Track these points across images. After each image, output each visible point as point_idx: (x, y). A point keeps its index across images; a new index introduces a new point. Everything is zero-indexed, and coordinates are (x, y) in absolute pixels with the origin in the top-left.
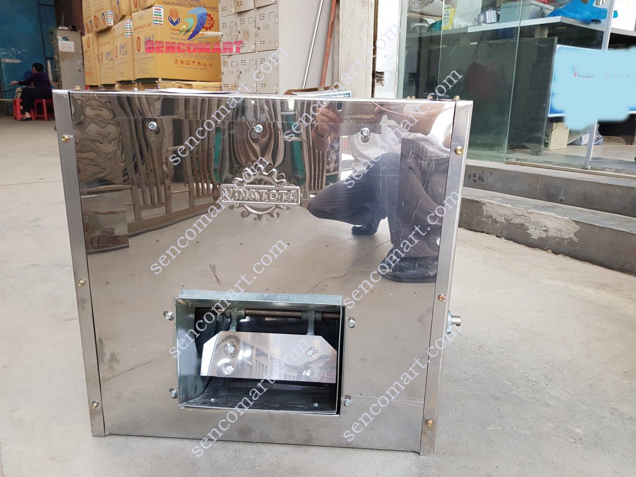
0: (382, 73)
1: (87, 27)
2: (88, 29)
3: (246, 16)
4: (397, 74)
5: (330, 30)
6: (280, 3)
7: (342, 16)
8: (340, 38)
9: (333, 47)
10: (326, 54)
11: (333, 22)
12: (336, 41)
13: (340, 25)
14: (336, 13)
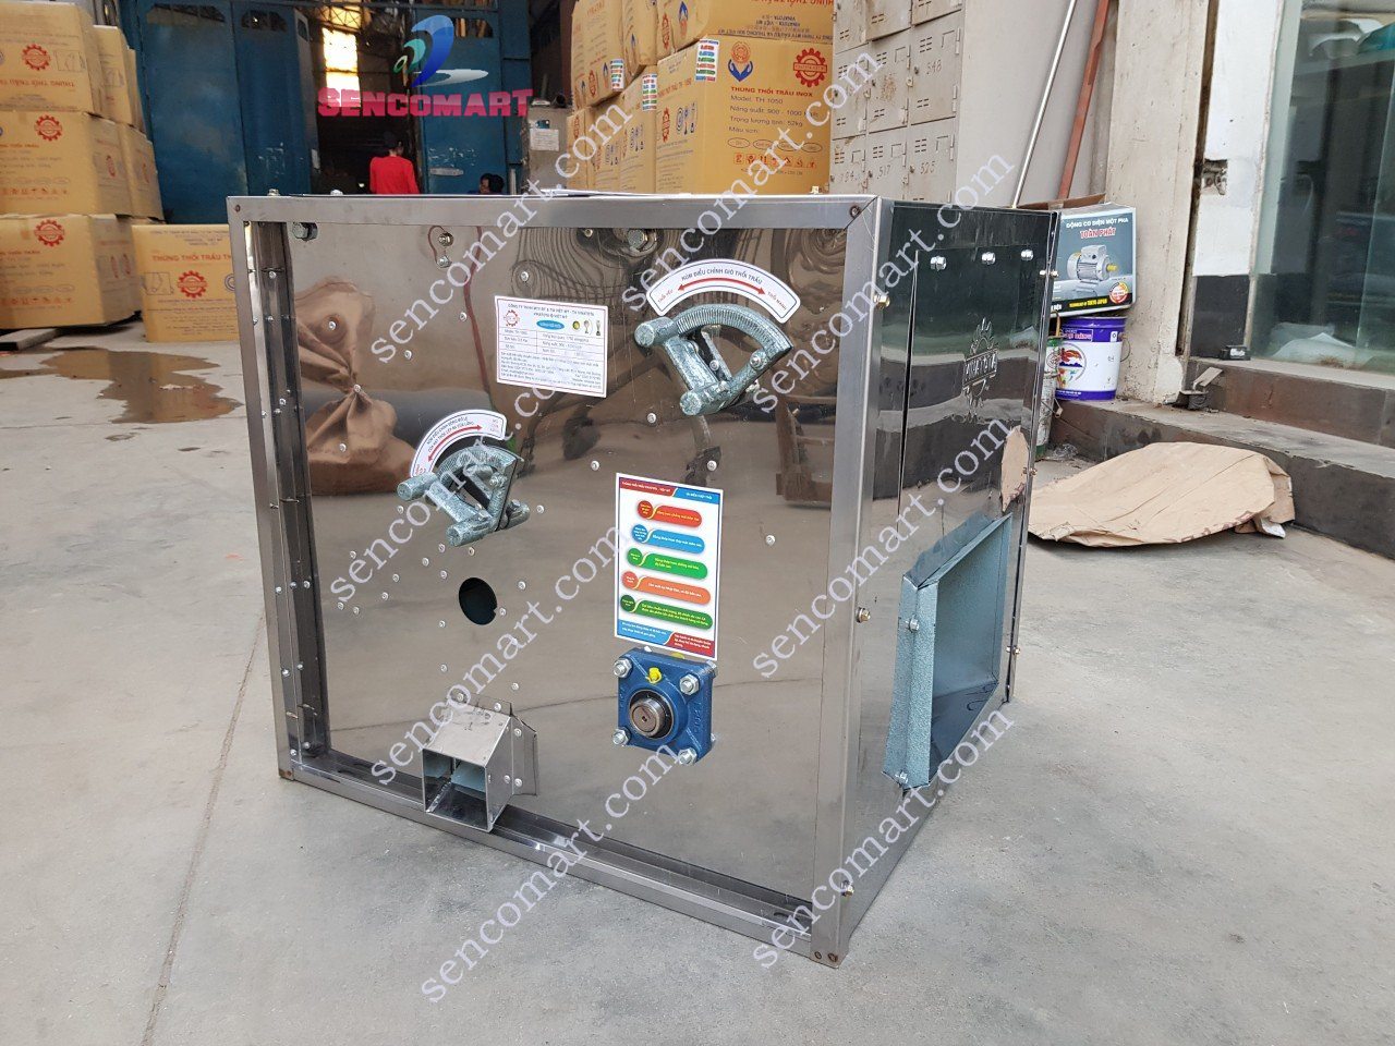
0: (1222, 163)
1: (577, 96)
2: (578, 101)
3: (891, 47)
4: (1263, 166)
5: (1090, 65)
6: (969, 9)
7: (1122, 30)
8: (1116, 81)
9: (1098, 105)
10: (1077, 124)
11: (1099, 47)
12: (1105, 91)
13: (1118, 52)
14: (1109, 25)
